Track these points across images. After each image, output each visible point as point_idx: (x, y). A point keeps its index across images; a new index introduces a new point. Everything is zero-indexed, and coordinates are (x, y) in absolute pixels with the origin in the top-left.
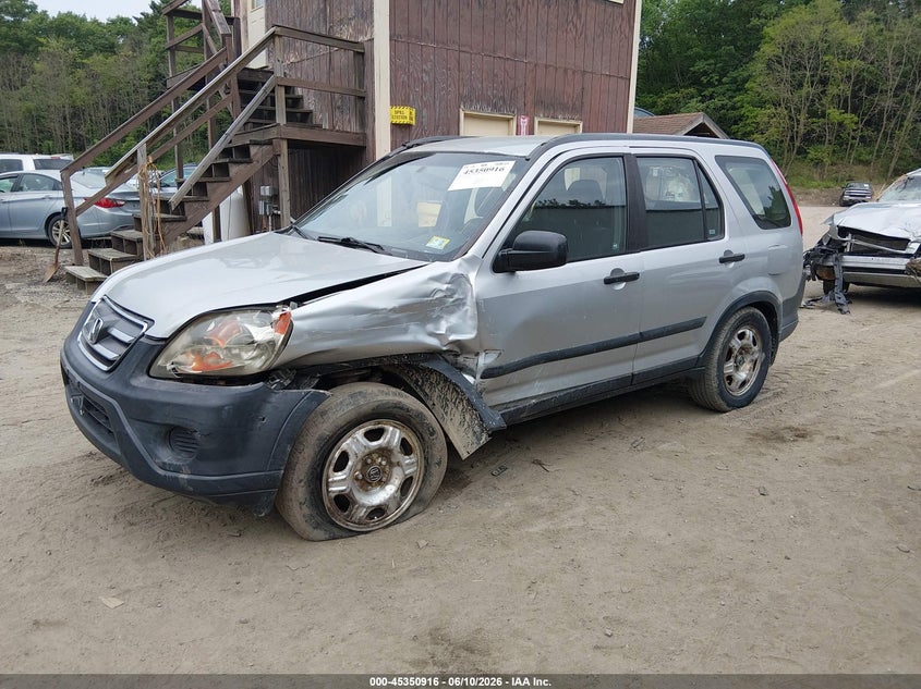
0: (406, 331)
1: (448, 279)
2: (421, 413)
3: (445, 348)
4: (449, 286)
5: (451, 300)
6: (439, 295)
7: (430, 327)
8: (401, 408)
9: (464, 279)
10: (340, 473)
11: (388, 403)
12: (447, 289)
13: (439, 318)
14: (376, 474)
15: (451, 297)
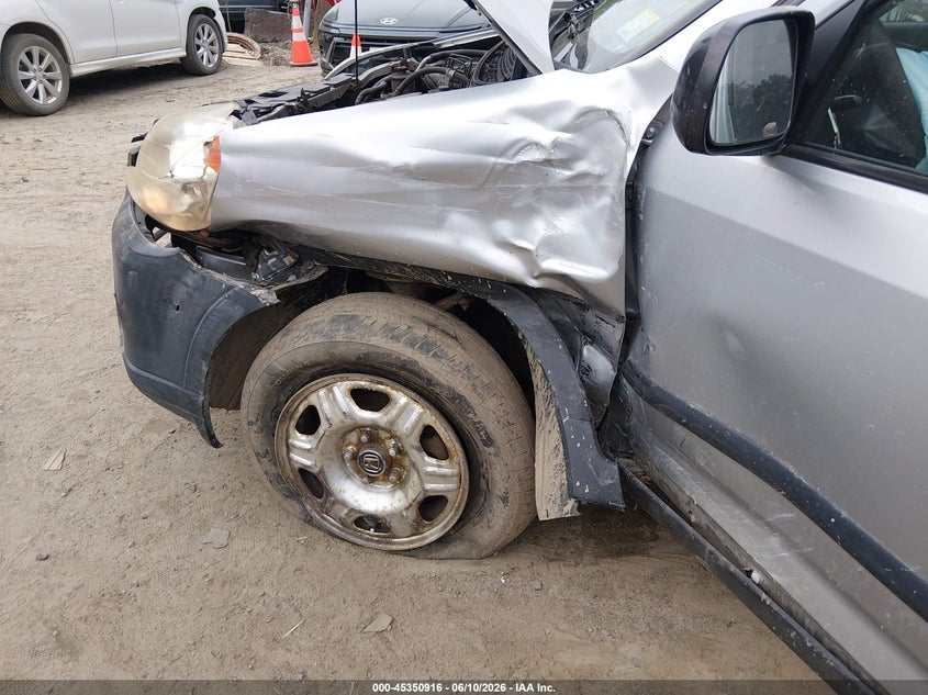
0: (438, 223)
1: (567, 117)
2: (461, 397)
3: (533, 283)
4: (565, 136)
5: (568, 173)
6: (534, 155)
7: (505, 228)
8: (417, 375)
9: (610, 125)
10: (304, 437)
11: (389, 355)
12: (556, 145)
13: (529, 212)
14: (374, 463)
15: (565, 163)
